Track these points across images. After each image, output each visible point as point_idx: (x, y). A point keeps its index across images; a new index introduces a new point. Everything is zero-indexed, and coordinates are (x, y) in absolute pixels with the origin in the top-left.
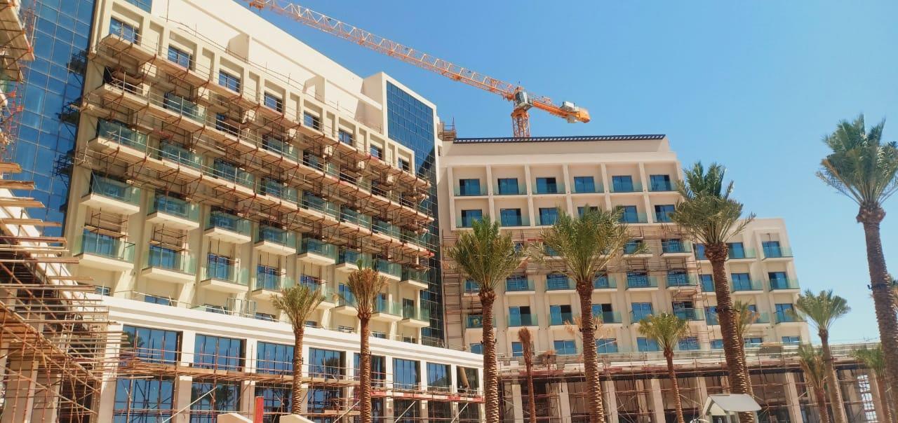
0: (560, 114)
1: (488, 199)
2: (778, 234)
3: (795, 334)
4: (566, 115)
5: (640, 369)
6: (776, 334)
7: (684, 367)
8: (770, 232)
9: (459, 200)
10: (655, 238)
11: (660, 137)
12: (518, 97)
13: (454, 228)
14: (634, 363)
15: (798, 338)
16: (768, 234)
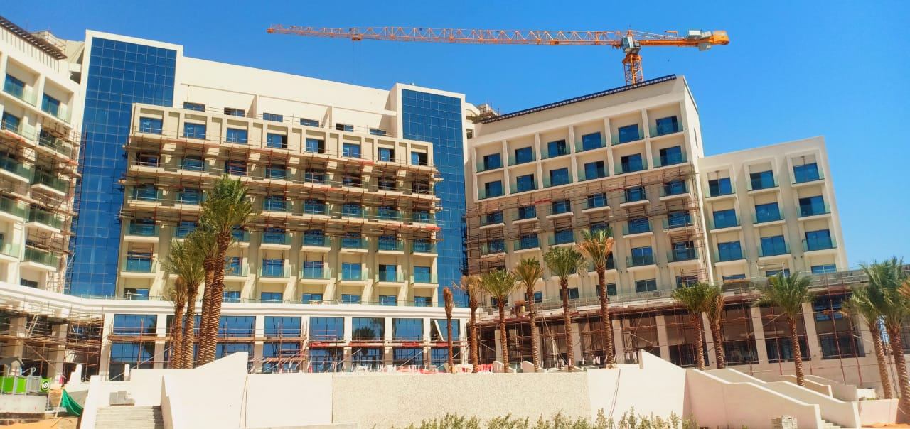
0: (687, 44)
1: (503, 170)
2: (814, 156)
3: (829, 262)
4: (697, 44)
5: (594, 312)
6: (804, 264)
7: (635, 308)
8: (805, 155)
9: (481, 175)
10: (658, 182)
11: (672, 78)
12: (622, 44)
13: (476, 200)
14: (589, 308)
15: (833, 266)
16: (803, 157)
